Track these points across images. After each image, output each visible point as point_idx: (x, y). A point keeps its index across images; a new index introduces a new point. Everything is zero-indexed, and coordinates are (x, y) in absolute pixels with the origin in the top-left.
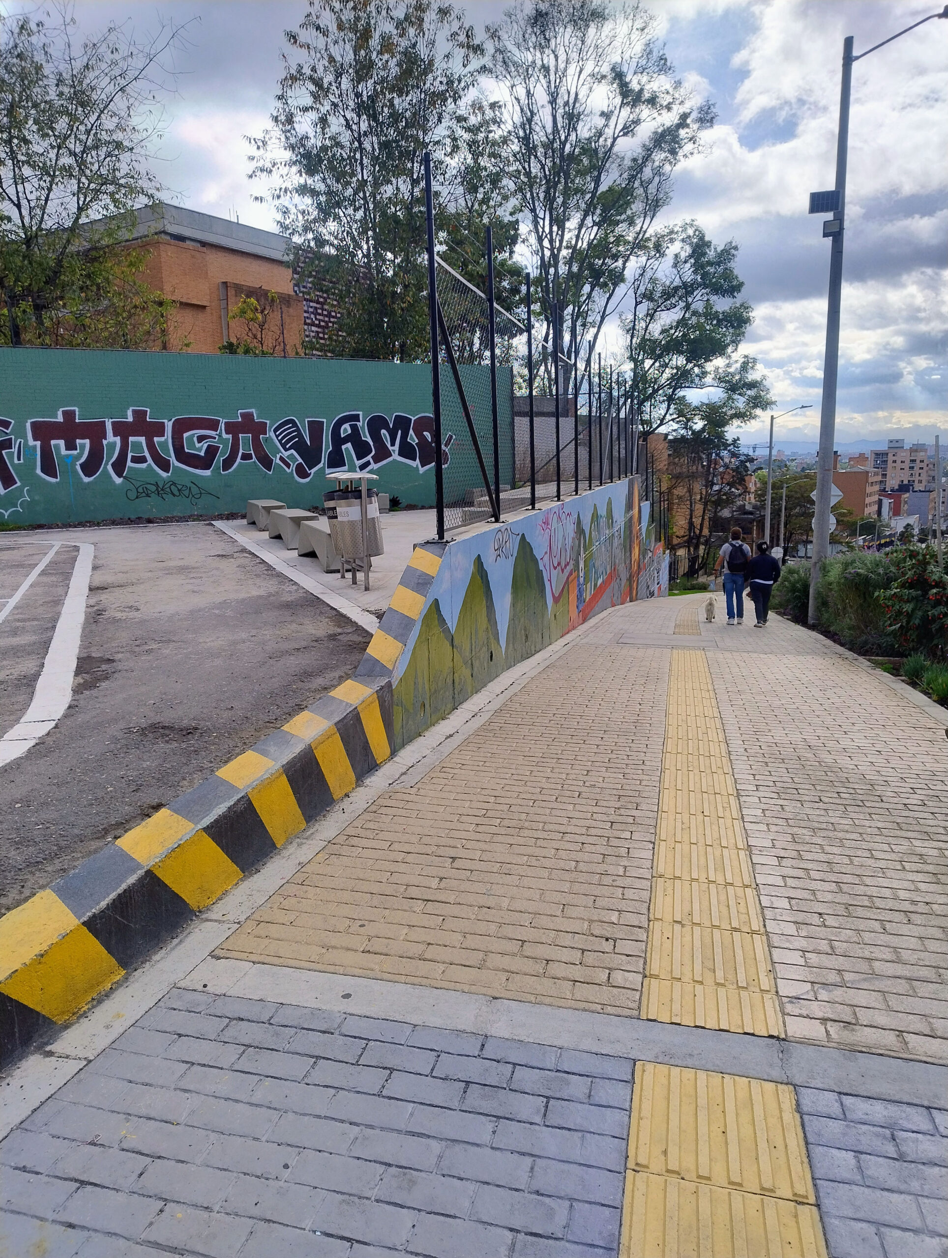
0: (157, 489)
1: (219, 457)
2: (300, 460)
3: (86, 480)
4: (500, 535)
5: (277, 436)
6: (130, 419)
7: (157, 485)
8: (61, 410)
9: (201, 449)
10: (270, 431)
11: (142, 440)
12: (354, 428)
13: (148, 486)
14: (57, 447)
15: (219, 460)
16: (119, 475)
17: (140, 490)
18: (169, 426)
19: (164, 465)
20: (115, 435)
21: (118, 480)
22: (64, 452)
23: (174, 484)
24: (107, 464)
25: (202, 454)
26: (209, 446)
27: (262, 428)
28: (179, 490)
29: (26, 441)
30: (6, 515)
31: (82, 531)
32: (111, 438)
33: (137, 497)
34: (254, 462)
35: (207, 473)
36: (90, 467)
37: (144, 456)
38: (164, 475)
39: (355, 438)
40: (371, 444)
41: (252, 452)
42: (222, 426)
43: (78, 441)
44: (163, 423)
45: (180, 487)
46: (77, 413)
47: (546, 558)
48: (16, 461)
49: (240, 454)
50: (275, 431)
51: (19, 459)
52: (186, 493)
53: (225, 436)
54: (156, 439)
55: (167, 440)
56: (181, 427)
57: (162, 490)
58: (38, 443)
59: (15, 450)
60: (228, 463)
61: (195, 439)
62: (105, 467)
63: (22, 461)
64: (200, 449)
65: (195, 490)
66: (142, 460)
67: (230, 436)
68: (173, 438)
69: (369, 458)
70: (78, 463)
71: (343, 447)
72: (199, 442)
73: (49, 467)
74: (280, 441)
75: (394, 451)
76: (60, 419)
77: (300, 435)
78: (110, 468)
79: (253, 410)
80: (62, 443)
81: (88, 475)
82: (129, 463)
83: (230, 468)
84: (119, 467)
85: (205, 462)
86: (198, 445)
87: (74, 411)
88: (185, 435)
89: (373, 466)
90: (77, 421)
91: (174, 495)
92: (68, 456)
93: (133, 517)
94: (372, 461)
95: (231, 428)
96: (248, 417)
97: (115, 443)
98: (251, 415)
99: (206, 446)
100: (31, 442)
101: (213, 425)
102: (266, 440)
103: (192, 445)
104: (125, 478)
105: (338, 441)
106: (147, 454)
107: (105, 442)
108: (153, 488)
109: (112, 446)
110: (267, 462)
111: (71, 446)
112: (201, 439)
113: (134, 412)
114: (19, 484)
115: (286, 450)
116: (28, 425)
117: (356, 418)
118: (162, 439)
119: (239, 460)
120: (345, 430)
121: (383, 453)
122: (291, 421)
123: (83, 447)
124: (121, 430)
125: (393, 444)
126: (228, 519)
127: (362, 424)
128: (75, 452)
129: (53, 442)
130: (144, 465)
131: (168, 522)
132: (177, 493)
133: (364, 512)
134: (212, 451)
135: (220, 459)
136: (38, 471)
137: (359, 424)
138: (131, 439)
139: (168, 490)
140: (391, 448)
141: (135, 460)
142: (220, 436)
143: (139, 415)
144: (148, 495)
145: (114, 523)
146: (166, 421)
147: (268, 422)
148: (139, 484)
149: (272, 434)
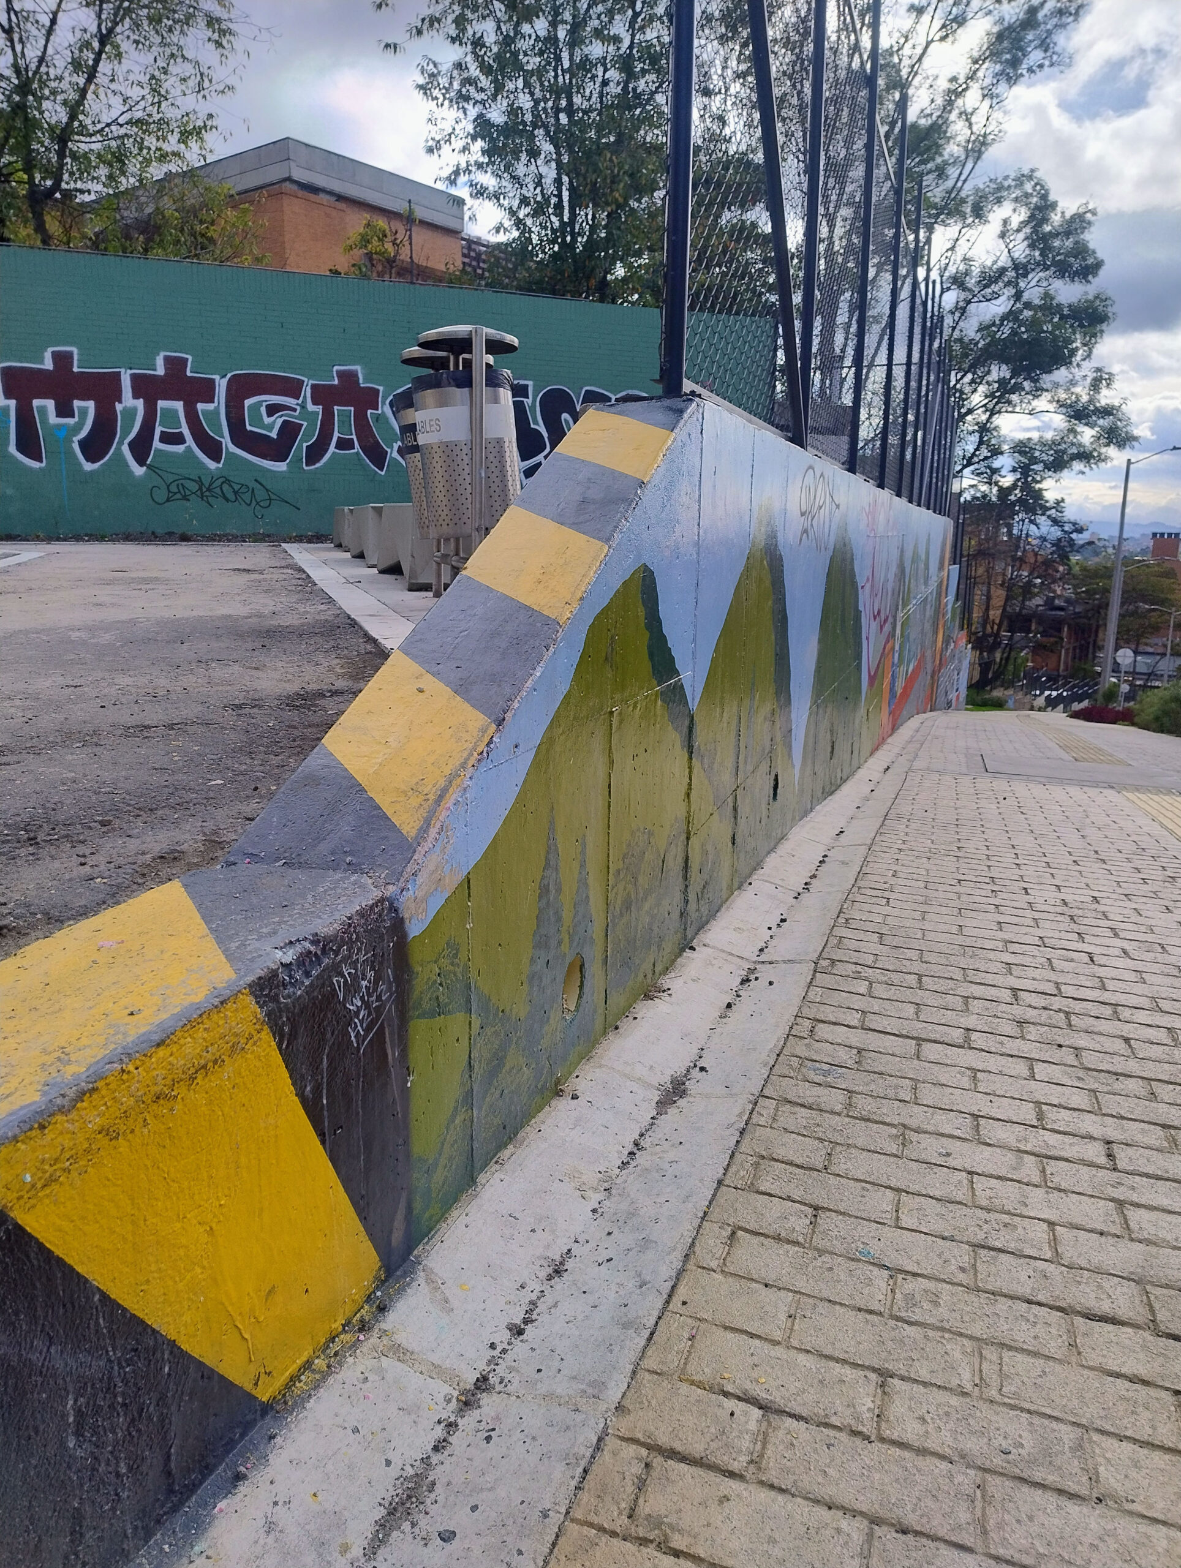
0: (200, 489)
3: (88, 467)
5: (395, 414)
6: (160, 371)
7: (200, 482)
8: (50, 350)
9: (272, 426)
10: (384, 403)
11: (179, 406)
12: (519, 409)
13: (187, 483)
14: (43, 410)
15: (300, 447)
16: (141, 462)
17: (173, 488)
18: (222, 386)
19: (213, 450)
20: (136, 396)
21: (139, 471)
22: (53, 419)
23: (227, 481)
24: (121, 443)
25: (274, 434)
26: (285, 421)
27: (370, 398)
28: (236, 493)
32: (130, 402)
33: (168, 500)
34: (357, 453)
35: (282, 466)
36: (94, 447)
37: (181, 434)
38: (212, 465)
41: (354, 437)
42: (307, 391)
43: (77, 403)
44: (213, 380)
45: (236, 487)
46: (76, 357)
49: (335, 440)
50: (392, 405)
52: (247, 497)
53: (311, 407)
54: (200, 406)
55: (218, 408)
56: (241, 388)
57: (208, 490)
58: (12, 403)
60: (315, 453)
61: (263, 410)
62: (119, 448)
64: (270, 427)
65: (260, 494)
66: (176, 439)
67: (319, 409)
68: (227, 406)
70: (76, 439)
72: (270, 415)
73: (29, 443)
76: (48, 364)
78: (125, 449)
79: (358, 368)
80: (50, 404)
81: (91, 458)
82: (157, 444)
83: (318, 460)
84: (141, 448)
85: (278, 448)
88: (248, 402)
90: (75, 369)
91: (227, 500)
92: (59, 427)
93: (160, 531)
95: (321, 395)
96: (348, 378)
99: (280, 421)
100: (2, 401)
101: (292, 388)
102: (377, 418)
104: (149, 467)
107: (119, 407)
108: (194, 487)
109: (131, 413)
110: (377, 455)
111: (64, 411)
112: (272, 410)
113: (167, 359)
117: (522, 390)
118: (211, 407)
119: (332, 448)
123: (84, 412)
124: (146, 388)
126: (310, 542)
127: (532, 403)
129: (36, 403)
130: (180, 449)
131: (215, 540)
132: (232, 497)
133: (477, 420)
134: (289, 431)
135: (302, 445)
136: (12, 449)
138: (161, 404)
139: (218, 490)
142: (303, 406)
143: (175, 365)
144: (185, 498)
145: (128, 537)
146: (217, 377)
147: (381, 388)
148: (170, 478)
149: (387, 410)
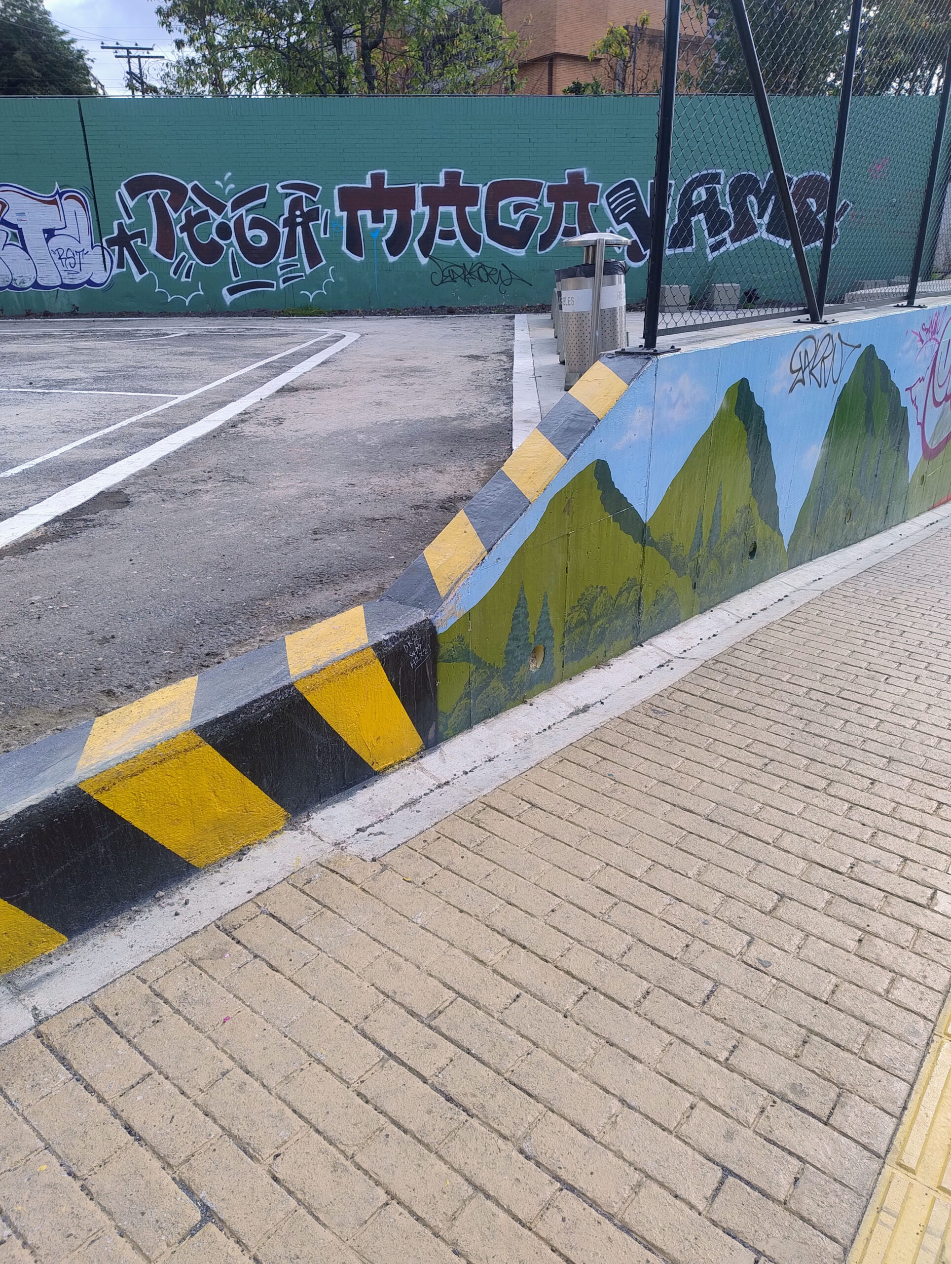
0: (464, 273)
1: (538, 231)
3: (392, 259)
5: (610, 204)
6: (442, 184)
7: (464, 267)
8: (370, 173)
9: (517, 221)
10: (601, 197)
11: (453, 210)
12: (712, 193)
16: (426, 254)
17: (446, 273)
18: (483, 191)
19: (473, 241)
20: (424, 205)
21: (424, 261)
22: (370, 225)
23: (483, 266)
24: (413, 240)
25: (518, 228)
26: (526, 217)
27: (592, 193)
28: (488, 274)
29: (333, 211)
30: (311, 297)
32: (421, 209)
33: (442, 282)
35: (522, 253)
36: (396, 244)
37: (453, 231)
38: (473, 254)
39: (710, 207)
40: (731, 215)
41: (577, 226)
42: (545, 191)
43: (386, 212)
44: (478, 188)
45: (489, 270)
46: (386, 177)
47: (920, 390)
48: (322, 236)
49: (562, 229)
50: (608, 197)
51: (325, 233)
52: (495, 278)
53: (546, 204)
54: (468, 209)
55: (479, 210)
56: (498, 192)
57: (469, 273)
58: (345, 214)
59: (321, 222)
60: (546, 241)
61: (511, 209)
62: (412, 244)
63: (328, 236)
65: (505, 274)
66: (448, 235)
67: (552, 205)
68: (486, 208)
69: (726, 234)
70: (384, 239)
71: (694, 219)
72: (516, 212)
73: (354, 245)
74: (612, 211)
75: (761, 225)
76: (368, 184)
77: (639, 203)
78: (416, 245)
79: (584, 170)
80: (368, 213)
81: (393, 254)
82: (437, 240)
83: (548, 247)
84: (426, 244)
85: (518, 239)
86: (514, 217)
87: (383, 174)
88: (501, 204)
89: (730, 246)
90: (386, 186)
91: (482, 280)
92: (374, 230)
93: (436, 306)
94: (728, 240)
95: (556, 194)
96: (576, 178)
97: (424, 214)
98: (580, 176)
99: (523, 217)
100: (338, 213)
101: (533, 190)
102: (595, 209)
103: (507, 217)
104: (431, 258)
105: (687, 210)
106: (456, 228)
107: (413, 213)
108: (460, 271)
109: (421, 216)
111: (377, 218)
112: (518, 208)
113: (447, 174)
114: (324, 262)
115: (619, 223)
116: (336, 192)
117: (715, 178)
118: (475, 209)
119: (559, 236)
120: (699, 194)
121: (745, 228)
122: (630, 184)
123: (390, 218)
124: (433, 198)
125: (760, 216)
127: (723, 188)
128: (381, 225)
129: (360, 213)
130: (452, 243)
131: (471, 312)
132: (485, 278)
133: (596, 299)
134: (529, 224)
135: (538, 234)
136: (344, 248)
137: (719, 187)
138: (441, 209)
139: (476, 274)
141: (443, 235)
142: (540, 204)
143: (452, 178)
144: (453, 280)
145: (415, 312)
146: (480, 186)
147: (600, 185)
148: (445, 265)
149: (604, 202)
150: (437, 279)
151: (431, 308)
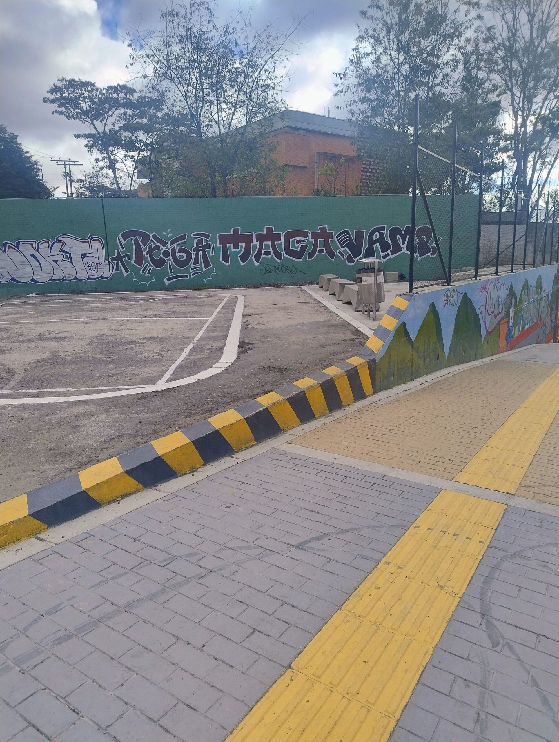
0: (275, 269)
1: (307, 251)
2: (350, 253)
3: (242, 264)
4: (449, 292)
5: (338, 240)
6: (265, 232)
7: (275, 267)
8: (233, 228)
10: (334, 237)
11: (270, 243)
12: (381, 234)
13: (271, 267)
14: (230, 247)
15: (307, 253)
16: (257, 262)
17: (267, 269)
18: (283, 235)
19: (279, 256)
20: (257, 241)
21: (257, 264)
22: (233, 250)
23: (283, 266)
24: (252, 256)
25: (298, 250)
27: (330, 236)
28: (286, 269)
29: (216, 244)
30: (205, 281)
31: (239, 290)
32: (255, 243)
33: (265, 273)
34: (325, 254)
35: (300, 260)
36: (244, 258)
38: (279, 261)
39: (381, 240)
40: (391, 243)
41: (324, 249)
42: (310, 235)
43: (239, 244)
44: (280, 234)
47: (483, 308)
48: (211, 255)
49: (318, 250)
50: (337, 237)
51: (212, 254)
52: (289, 271)
53: (311, 240)
54: (276, 242)
55: (281, 243)
56: (289, 236)
57: (277, 269)
58: (221, 245)
59: (211, 249)
60: (311, 255)
61: (295, 242)
62: (251, 258)
63: (214, 255)
64: (297, 248)
65: (294, 269)
66: (268, 253)
67: (313, 240)
68: (284, 242)
69: (389, 252)
71: (374, 246)
73: (225, 258)
74: (339, 243)
75: (404, 247)
76: (232, 233)
77: (350, 239)
78: (253, 258)
80: (232, 245)
81: (243, 262)
82: (263, 255)
83: (312, 257)
84: (258, 257)
85: (299, 254)
86: (296, 245)
87: (239, 229)
88: (291, 240)
89: (391, 256)
90: (240, 234)
91: (283, 272)
92: (234, 252)
93: (264, 284)
94: (390, 254)
95: (314, 236)
96: (323, 230)
97: (257, 245)
98: (325, 228)
99: (301, 245)
100: (218, 245)
101: (305, 235)
102: (332, 242)
103: (293, 246)
104: (260, 263)
105: (371, 242)
106: (271, 251)
107: (252, 245)
108: (273, 268)
109: (255, 246)
110: (331, 254)
111: (236, 247)
112: (298, 242)
113: (267, 228)
114: (212, 266)
115: (342, 247)
116: (217, 236)
117: (383, 229)
118: (279, 242)
119: (317, 253)
120: (376, 235)
121: (397, 249)
122: (347, 232)
123: (242, 247)
124: (261, 238)
125: (403, 244)
126: (309, 285)
127: (386, 232)
128: (238, 250)
129: (228, 245)
130: (270, 256)
131: (279, 286)
133: (375, 280)
134: (303, 248)
136: (221, 260)
137: (385, 232)
138: (264, 243)
139: (280, 269)
140: (402, 246)
141: (265, 254)
142: (308, 240)
143: (269, 230)
144: (270, 272)
145: (254, 286)
146: (282, 233)
147: (334, 232)
148: (266, 266)
149: (336, 239)
150: (263, 272)
151: (261, 284)
